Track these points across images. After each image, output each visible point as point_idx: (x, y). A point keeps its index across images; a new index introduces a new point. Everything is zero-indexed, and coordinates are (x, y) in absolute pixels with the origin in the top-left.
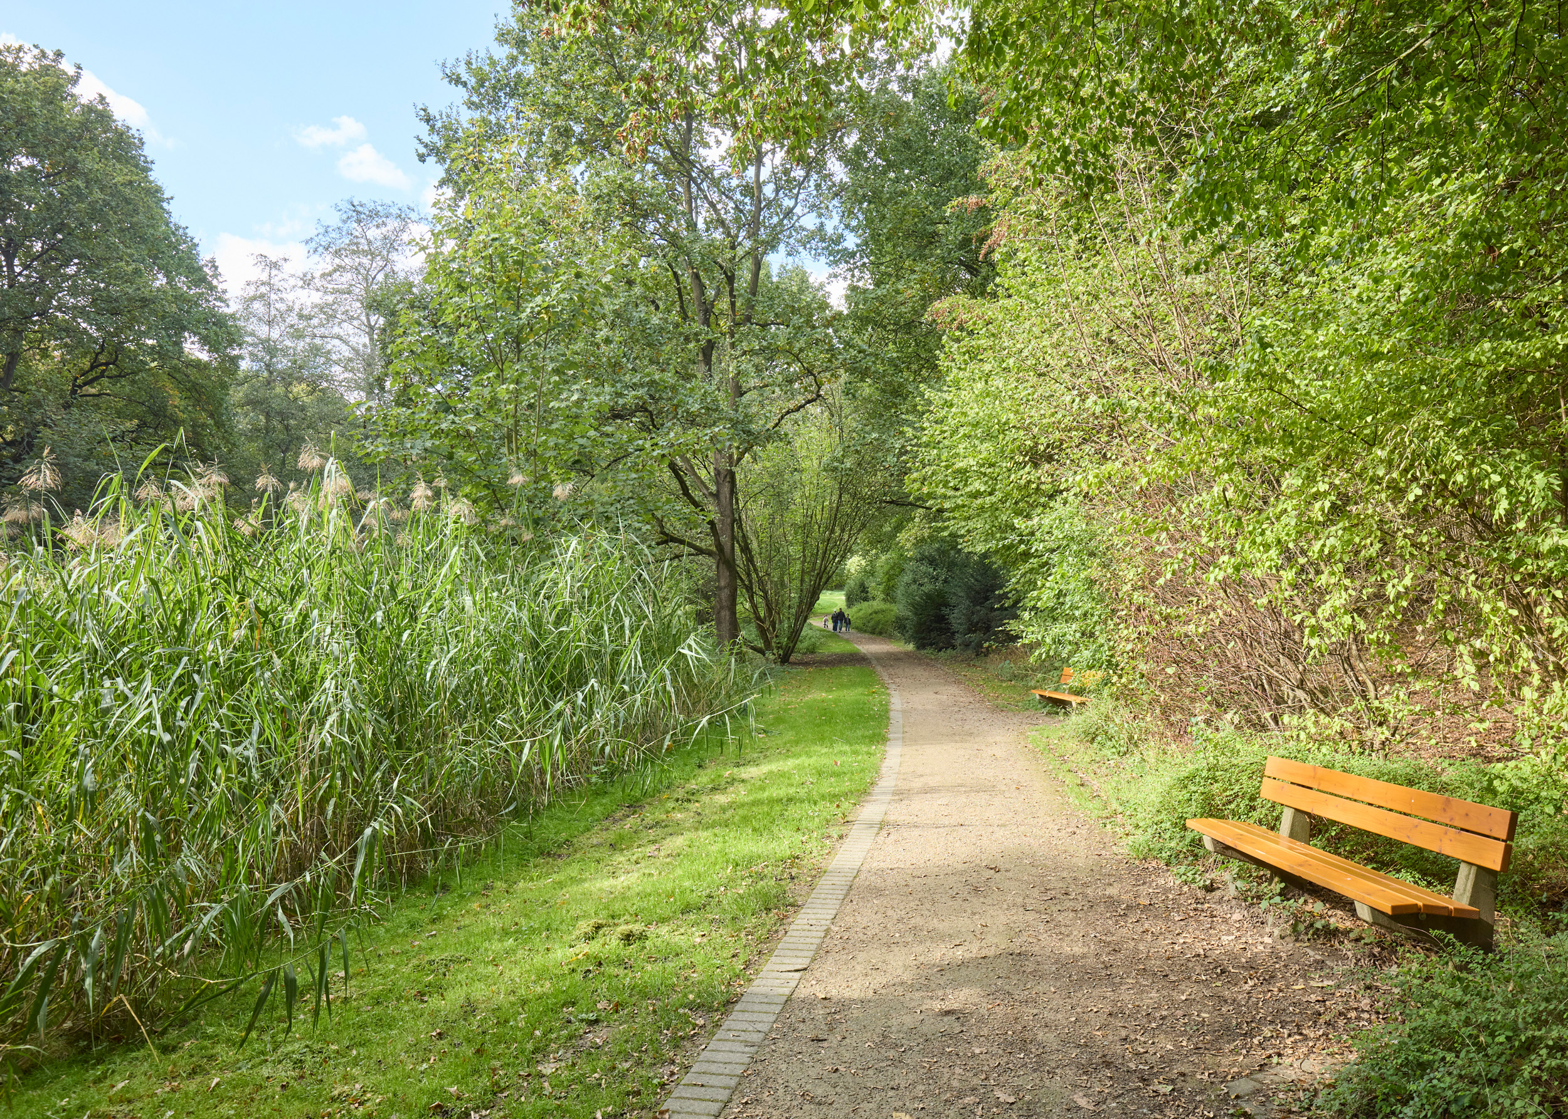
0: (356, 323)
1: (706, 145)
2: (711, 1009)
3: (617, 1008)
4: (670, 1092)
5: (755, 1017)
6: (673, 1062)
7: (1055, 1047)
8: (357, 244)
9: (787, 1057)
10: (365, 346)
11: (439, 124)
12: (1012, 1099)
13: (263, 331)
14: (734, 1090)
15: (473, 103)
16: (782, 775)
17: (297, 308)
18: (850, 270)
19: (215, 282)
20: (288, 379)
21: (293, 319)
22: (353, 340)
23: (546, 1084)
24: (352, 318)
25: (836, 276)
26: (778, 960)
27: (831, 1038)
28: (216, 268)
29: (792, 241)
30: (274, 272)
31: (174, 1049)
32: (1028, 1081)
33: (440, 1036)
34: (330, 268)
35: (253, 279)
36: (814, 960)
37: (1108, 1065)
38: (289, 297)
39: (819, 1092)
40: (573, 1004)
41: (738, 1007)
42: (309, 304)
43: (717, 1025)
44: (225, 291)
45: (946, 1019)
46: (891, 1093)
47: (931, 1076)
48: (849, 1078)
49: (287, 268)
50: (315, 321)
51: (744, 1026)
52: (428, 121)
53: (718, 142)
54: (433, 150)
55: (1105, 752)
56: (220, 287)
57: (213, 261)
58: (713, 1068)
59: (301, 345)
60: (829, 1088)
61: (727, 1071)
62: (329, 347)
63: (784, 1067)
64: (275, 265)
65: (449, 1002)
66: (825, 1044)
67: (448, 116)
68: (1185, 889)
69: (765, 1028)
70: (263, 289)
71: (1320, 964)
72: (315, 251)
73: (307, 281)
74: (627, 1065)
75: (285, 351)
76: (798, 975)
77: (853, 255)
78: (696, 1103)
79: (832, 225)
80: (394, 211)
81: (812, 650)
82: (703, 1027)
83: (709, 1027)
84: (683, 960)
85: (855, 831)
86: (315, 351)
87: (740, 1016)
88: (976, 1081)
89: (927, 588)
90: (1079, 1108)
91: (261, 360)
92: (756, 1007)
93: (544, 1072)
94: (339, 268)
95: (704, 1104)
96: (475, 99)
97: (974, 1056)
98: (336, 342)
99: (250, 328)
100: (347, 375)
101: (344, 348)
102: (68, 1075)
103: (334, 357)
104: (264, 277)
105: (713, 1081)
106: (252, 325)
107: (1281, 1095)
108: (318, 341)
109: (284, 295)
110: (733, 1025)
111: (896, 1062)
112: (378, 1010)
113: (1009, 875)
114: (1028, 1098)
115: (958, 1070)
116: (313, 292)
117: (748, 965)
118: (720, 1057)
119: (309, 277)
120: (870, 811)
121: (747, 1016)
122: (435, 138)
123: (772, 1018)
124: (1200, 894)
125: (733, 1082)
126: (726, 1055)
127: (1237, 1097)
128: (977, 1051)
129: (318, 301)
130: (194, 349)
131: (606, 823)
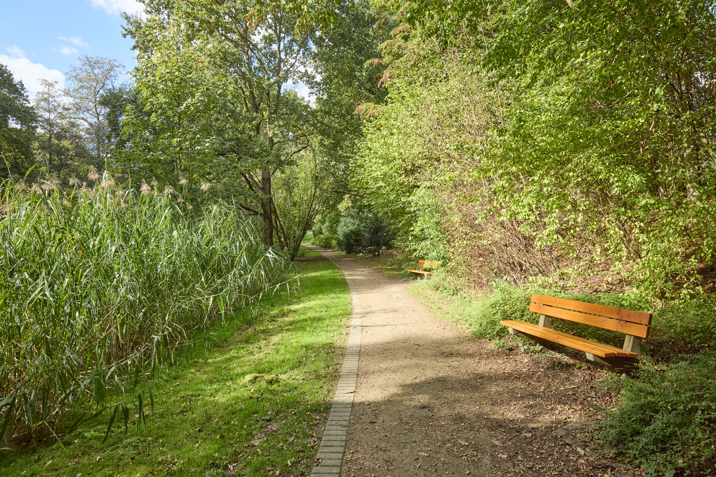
0: (90, 112)
1: (254, 34)
2: (320, 412)
3: (277, 413)
4: (317, 450)
5: (341, 414)
6: (313, 436)
7: (475, 420)
8: (90, 76)
9: (363, 430)
10: (95, 122)
11: (132, 20)
12: (467, 444)
13: (46, 115)
14: (345, 447)
15: (148, 11)
16: (310, 308)
17: (62, 104)
18: (318, 91)
19: (22, 92)
20: (59, 137)
21: (60, 110)
22: (89, 120)
23: (258, 450)
24: (88, 110)
25: (312, 93)
26: (341, 388)
27: (378, 421)
28: (23, 85)
29: (295, 77)
30: (51, 88)
31: (70, 444)
32: (471, 435)
33: (200, 431)
34: (77, 87)
35: (41, 91)
36: (356, 388)
37: (501, 426)
38: (58, 100)
39: (382, 445)
40: (257, 413)
41: (332, 410)
42: (68, 103)
43: (326, 419)
44: (27, 96)
45: (424, 410)
46: (414, 444)
47: (427, 435)
48: (393, 439)
49: (57, 86)
50: (71, 111)
51: (338, 418)
52: (126, 18)
53: (259, 33)
54: (130, 32)
55: (443, 294)
56: (25, 94)
57: (21, 82)
58: (332, 438)
59: (64, 122)
60: (386, 444)
61: (338, 439)
62: (78, 123)
63: (362, 435)
64: (50, 85)
65: (197, 415)
66: (376, 424)
67: (136, 17)
68: (500, 350)
69: (348, 419)
70: (46, 96)
71: (568, 379)
72: (70, 79)
73: (67, 93)
74: (292, 439)
75: (57, 125)
76: (352, 394)
77: (319, 84)
78: (331, 454)
79: (310, 70)
80: (107, 61)
81: (303, 255)
82: (320, 420)
83: (322, 420)
84: (299, 391)
85: (351, 330)
86: (73, 125)
87: (334, 414)
88: (447, 437)
89: (351, 228)
90: (496, 446)
91: (46, 129)
92: (340, 410)
93: (255, 444)
94: (82, 87)
95: (334, 454)
96: (149, 9)
97: (442, 426)
98: (82, 121)
99: (40, 114)
100: (87, 136)
101: (85, 124)
102: (21, 459)
103: (81, 128)
104: (46, 90)
105: (334, 443)
106: (41, 112)
107: (579, 435)
108: (72, 120)
109: (56, 99)
110: (333, 418)
111: (411, 430)
112: (165, 421)
113: (425, 347)
114: (473, 442)
115: (439, 433)
116: (70, 98)
117: (329, 391)
118: (333, 432)
119: (67, 91)
120: (355, 321)
121: (337, 414)
122: (130, 27)
123: (349, 414)
124: (507, 352)
125: (343, 444)
126: (335, 432)
127: (561, 437)
128: (443, 423)
129: (72, 102)
130: (13, 124)
131: (240, 332)
